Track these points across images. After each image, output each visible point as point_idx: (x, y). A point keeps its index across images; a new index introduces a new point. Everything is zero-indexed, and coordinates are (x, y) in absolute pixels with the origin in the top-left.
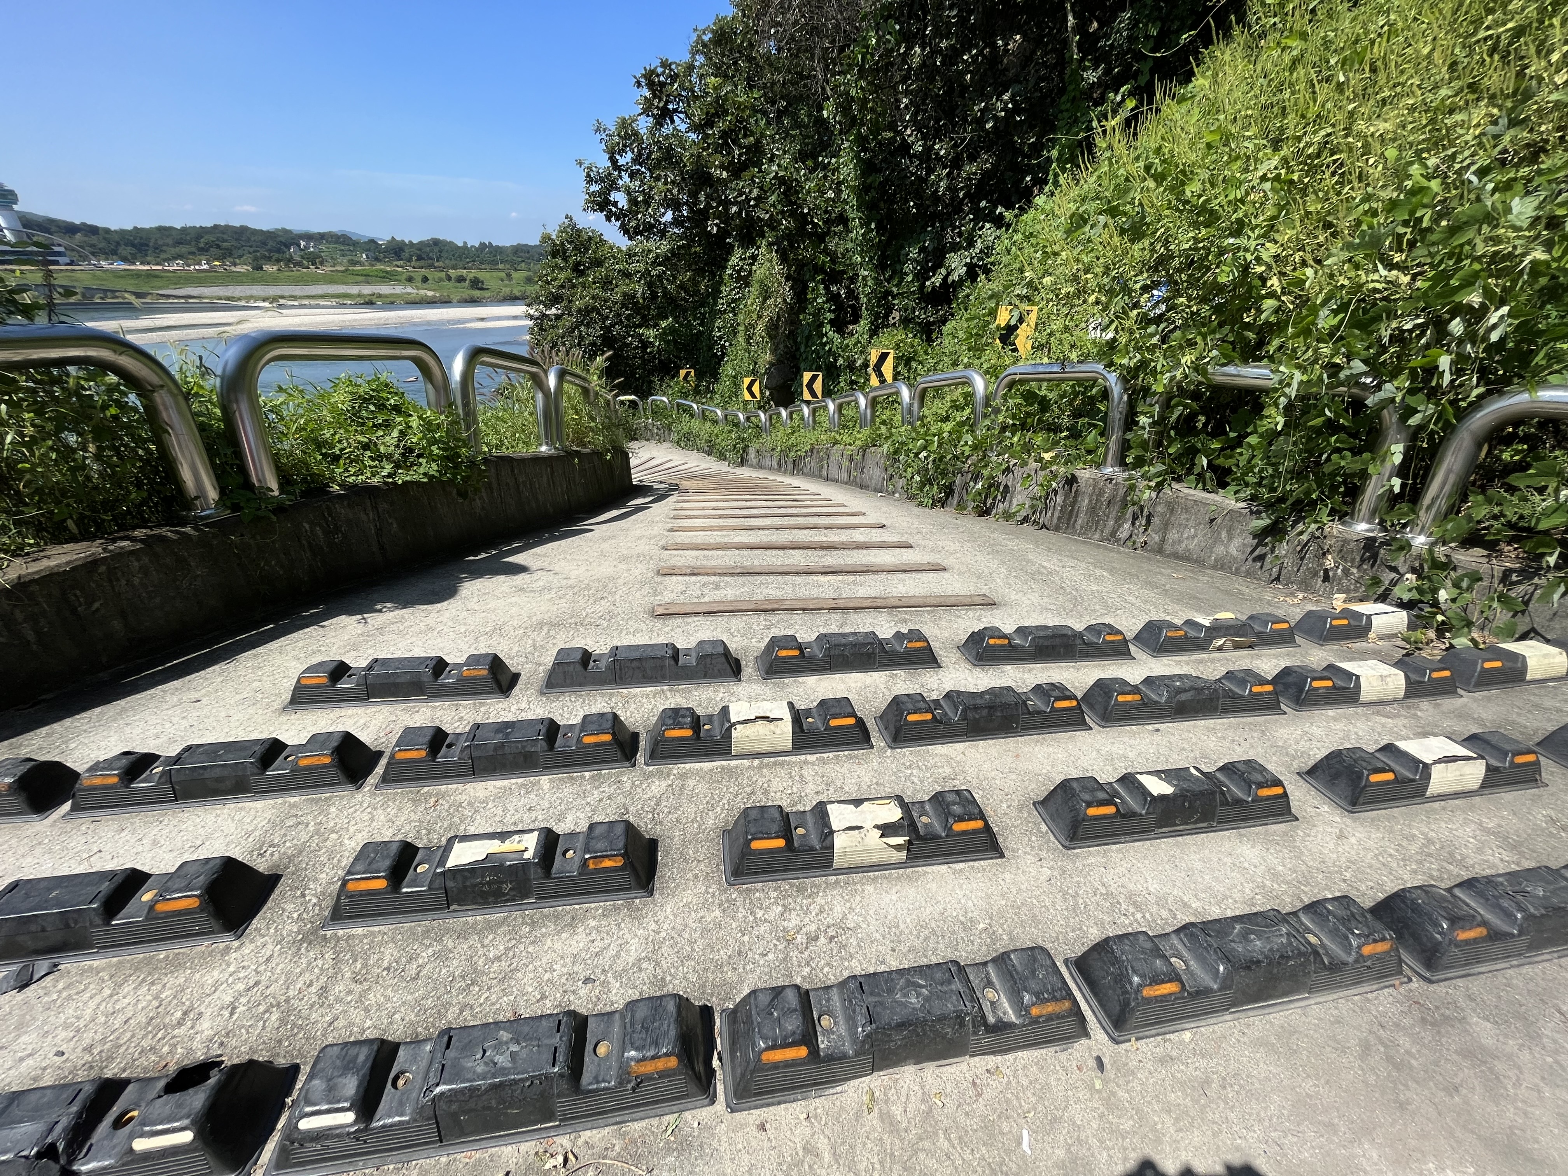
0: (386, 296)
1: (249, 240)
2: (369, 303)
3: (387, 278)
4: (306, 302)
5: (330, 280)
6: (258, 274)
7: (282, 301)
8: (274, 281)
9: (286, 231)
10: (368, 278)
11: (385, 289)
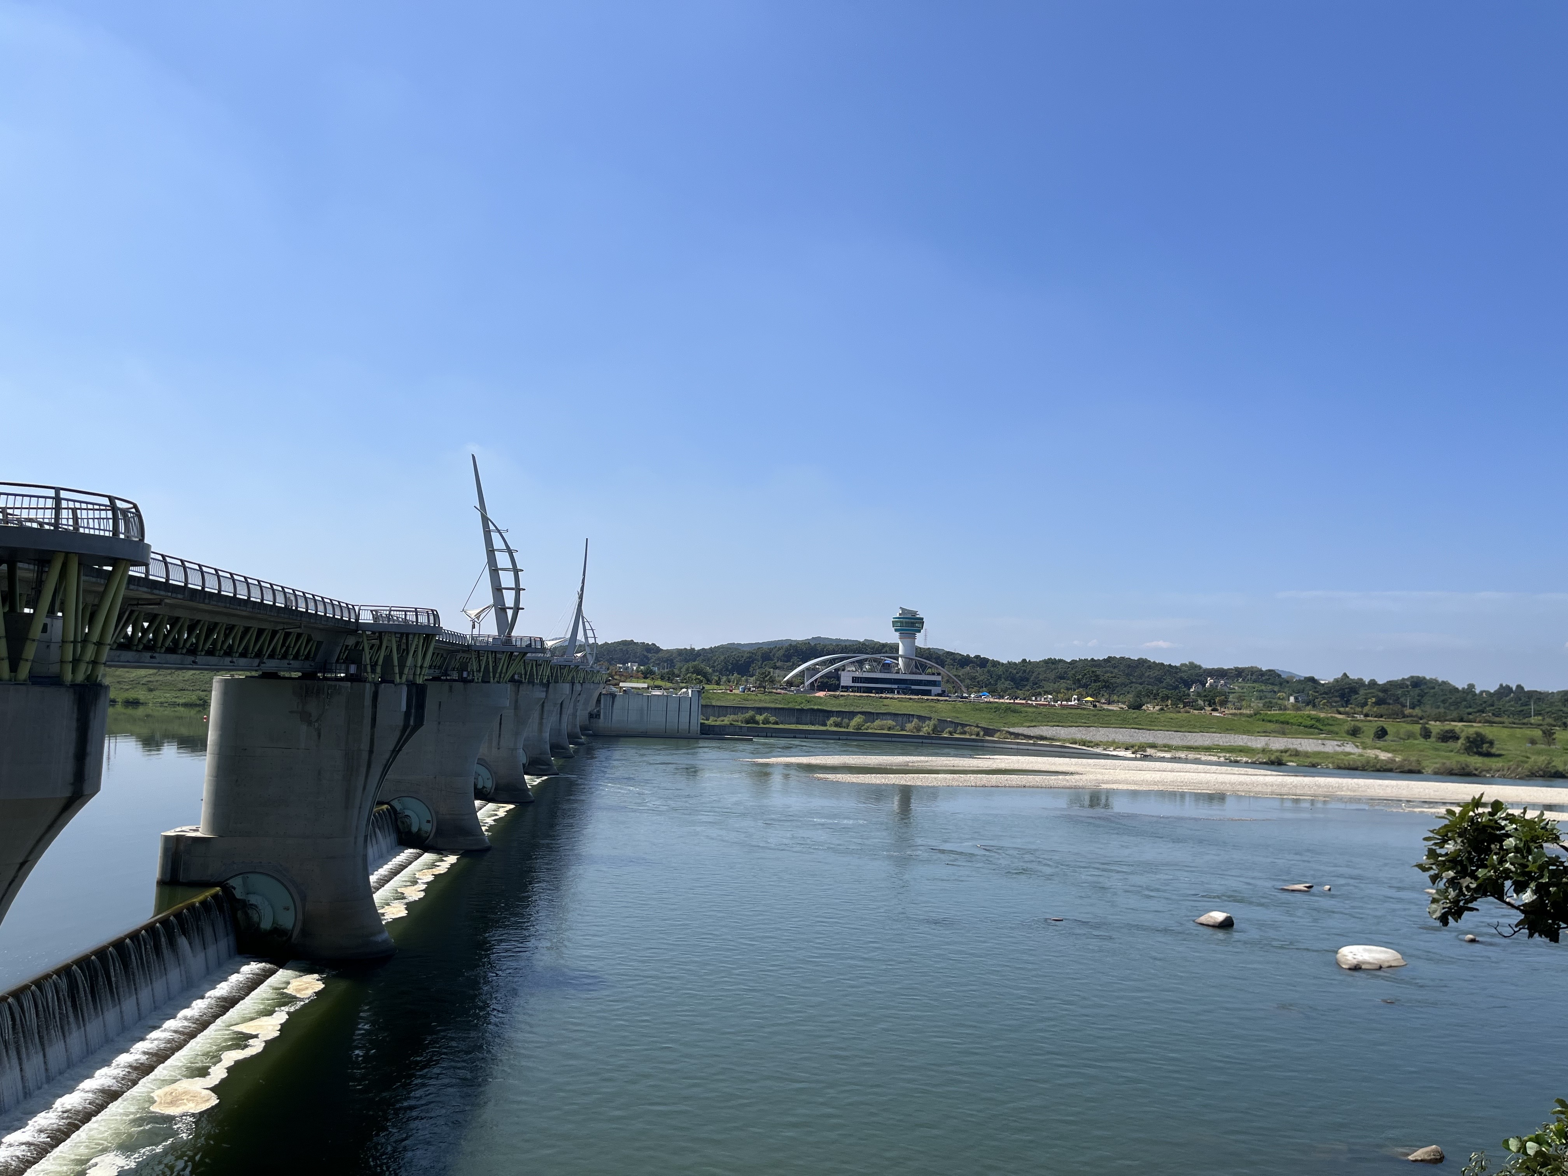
0: (1307, 755)
1: (1142, 675)
2: (1276, 763)
3: (1315, 728)
4: (1182, 755)
5: (1227, 727)
6: (1135, 714)
7: (1150, 751)
8: (1151, 724)
9: (1193, 666)
10: (1284, 727)
11: (1308, 745)
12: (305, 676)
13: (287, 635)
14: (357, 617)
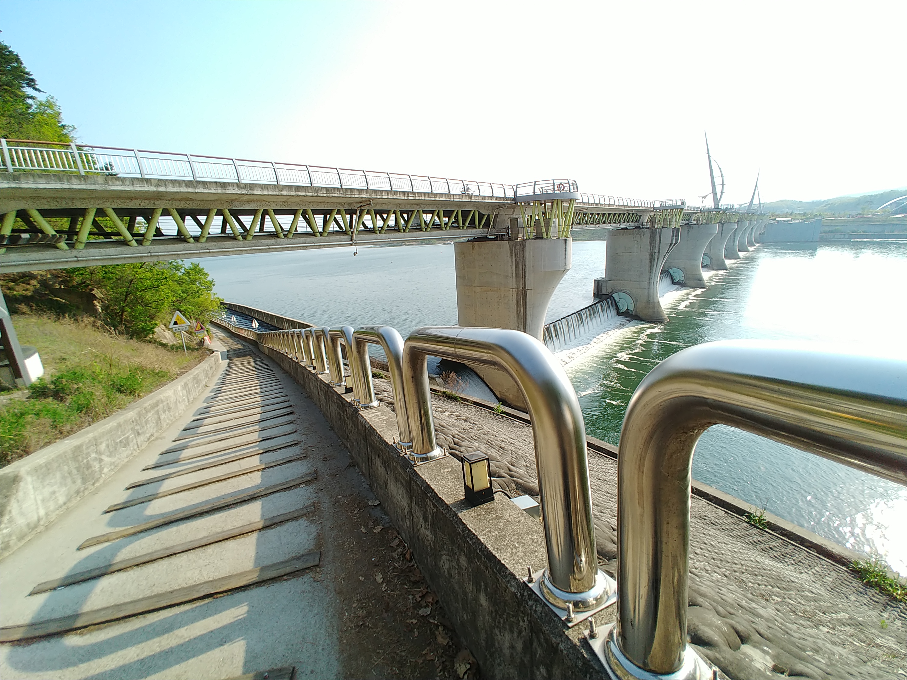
12: (636, 227)
14: (654, 206)
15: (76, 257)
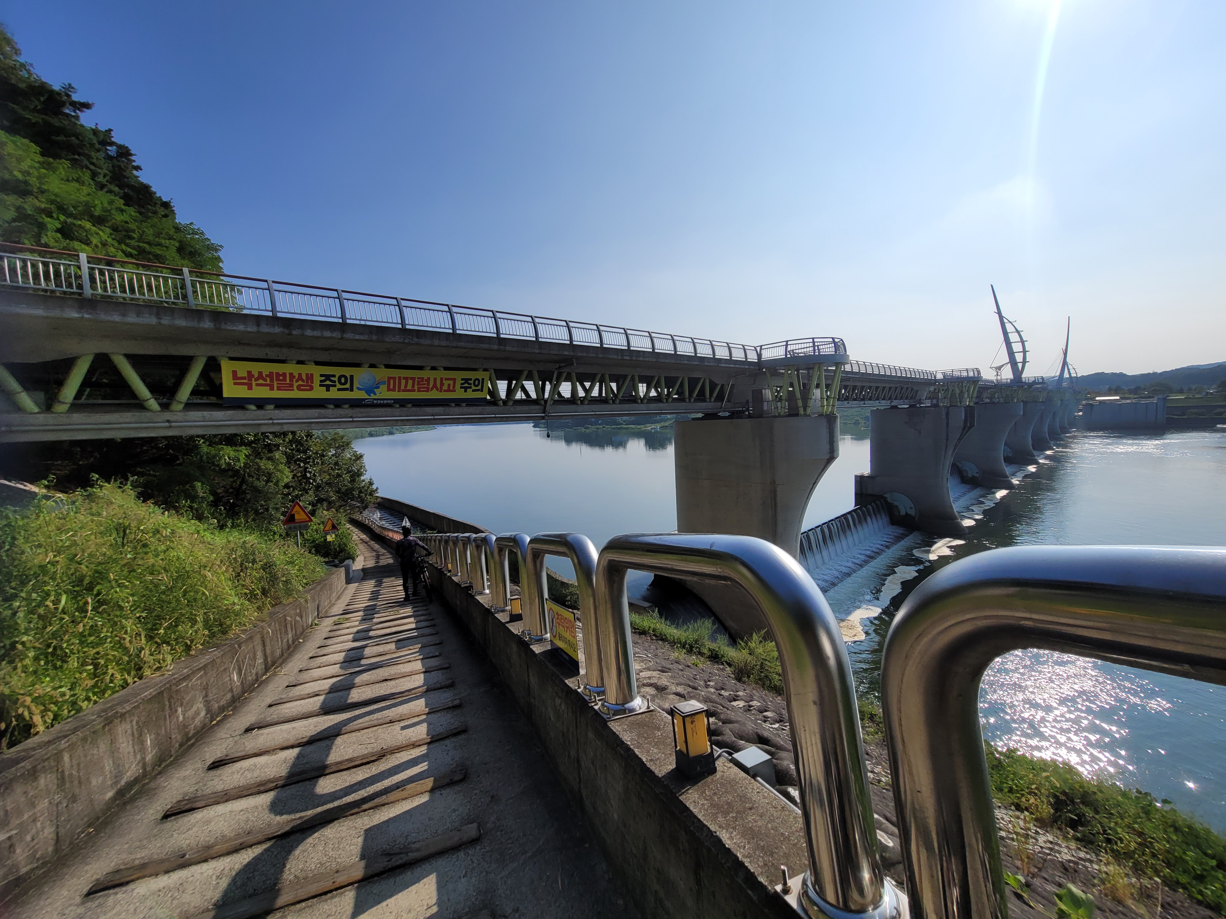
12: (911, 406)
13: (902, 388)
14: (935, 377)
15: (168, 421)
